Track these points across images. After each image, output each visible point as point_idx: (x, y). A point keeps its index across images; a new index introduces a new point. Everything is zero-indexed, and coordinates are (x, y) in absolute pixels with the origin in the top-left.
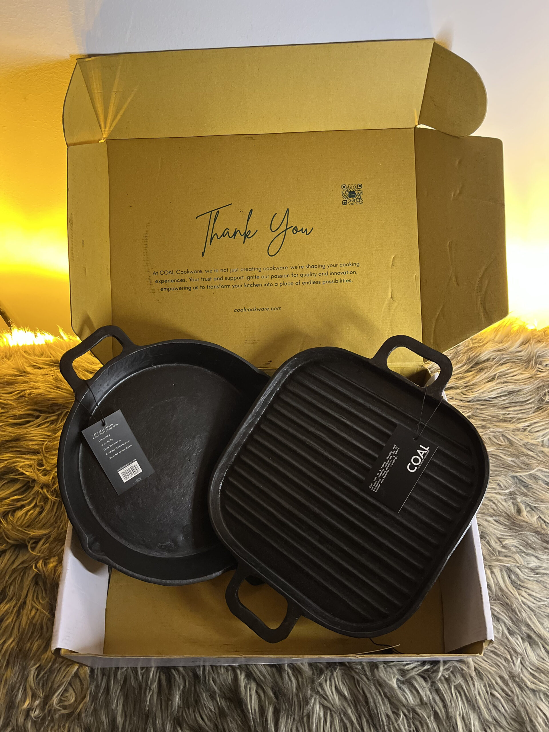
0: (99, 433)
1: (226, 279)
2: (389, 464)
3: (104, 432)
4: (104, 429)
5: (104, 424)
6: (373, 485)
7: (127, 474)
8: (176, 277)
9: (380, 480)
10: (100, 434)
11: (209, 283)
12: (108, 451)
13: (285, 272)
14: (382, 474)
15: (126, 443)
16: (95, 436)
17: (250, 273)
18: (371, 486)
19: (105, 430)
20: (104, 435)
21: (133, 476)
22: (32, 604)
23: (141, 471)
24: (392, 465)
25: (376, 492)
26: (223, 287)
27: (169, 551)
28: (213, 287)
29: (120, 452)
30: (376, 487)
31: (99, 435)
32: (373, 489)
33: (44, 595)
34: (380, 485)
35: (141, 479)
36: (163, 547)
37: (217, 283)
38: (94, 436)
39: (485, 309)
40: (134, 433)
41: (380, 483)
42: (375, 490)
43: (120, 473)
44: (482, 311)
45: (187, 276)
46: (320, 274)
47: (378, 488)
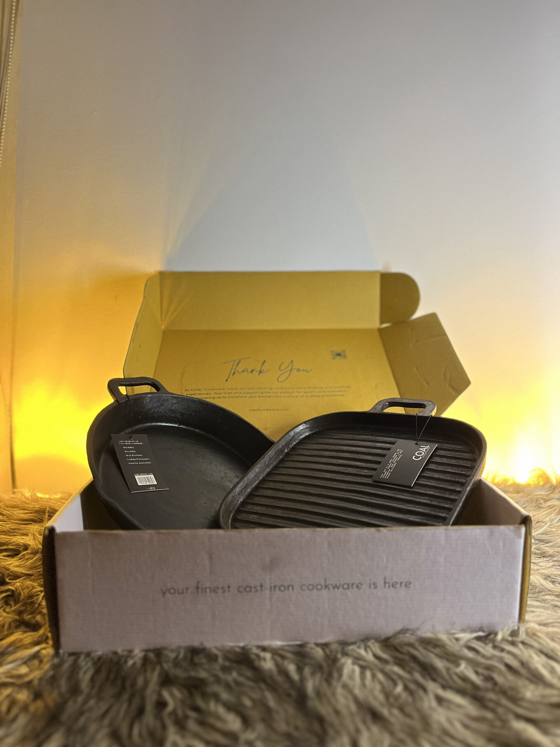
0: (125, 442)
1: (244, 393)
2: (396, 460)
5: (131, 438)
6: (383, 475)
7: (142, 479)
8: (203, 392)
9: (390, 470)
11: (230, 395)
12: (129, 458)
13: (291, 390)
14: (391, 466)
15: (146, 459)
16: (122, 442)
17: (263, 391)
18: (382, 476)
19: (130, 442)
20: (129, 445)
21: (148, 484)
23: (156, 483)
24: (398, 460)
25: (387, 478)
26: (241, 397)
28: (232, 397)
30: (387, 475)
31: (125, 444)
32: (384, 477)
34: (390, 473)
35: (154, 489)
37: (237, 395)
38: (120, 442)
39: (453, 388)
42: (387, 477)
43: (136, 477)
44: (451, 390)
45: (212, 392)
46: (319, 392)
47: (389, 475)
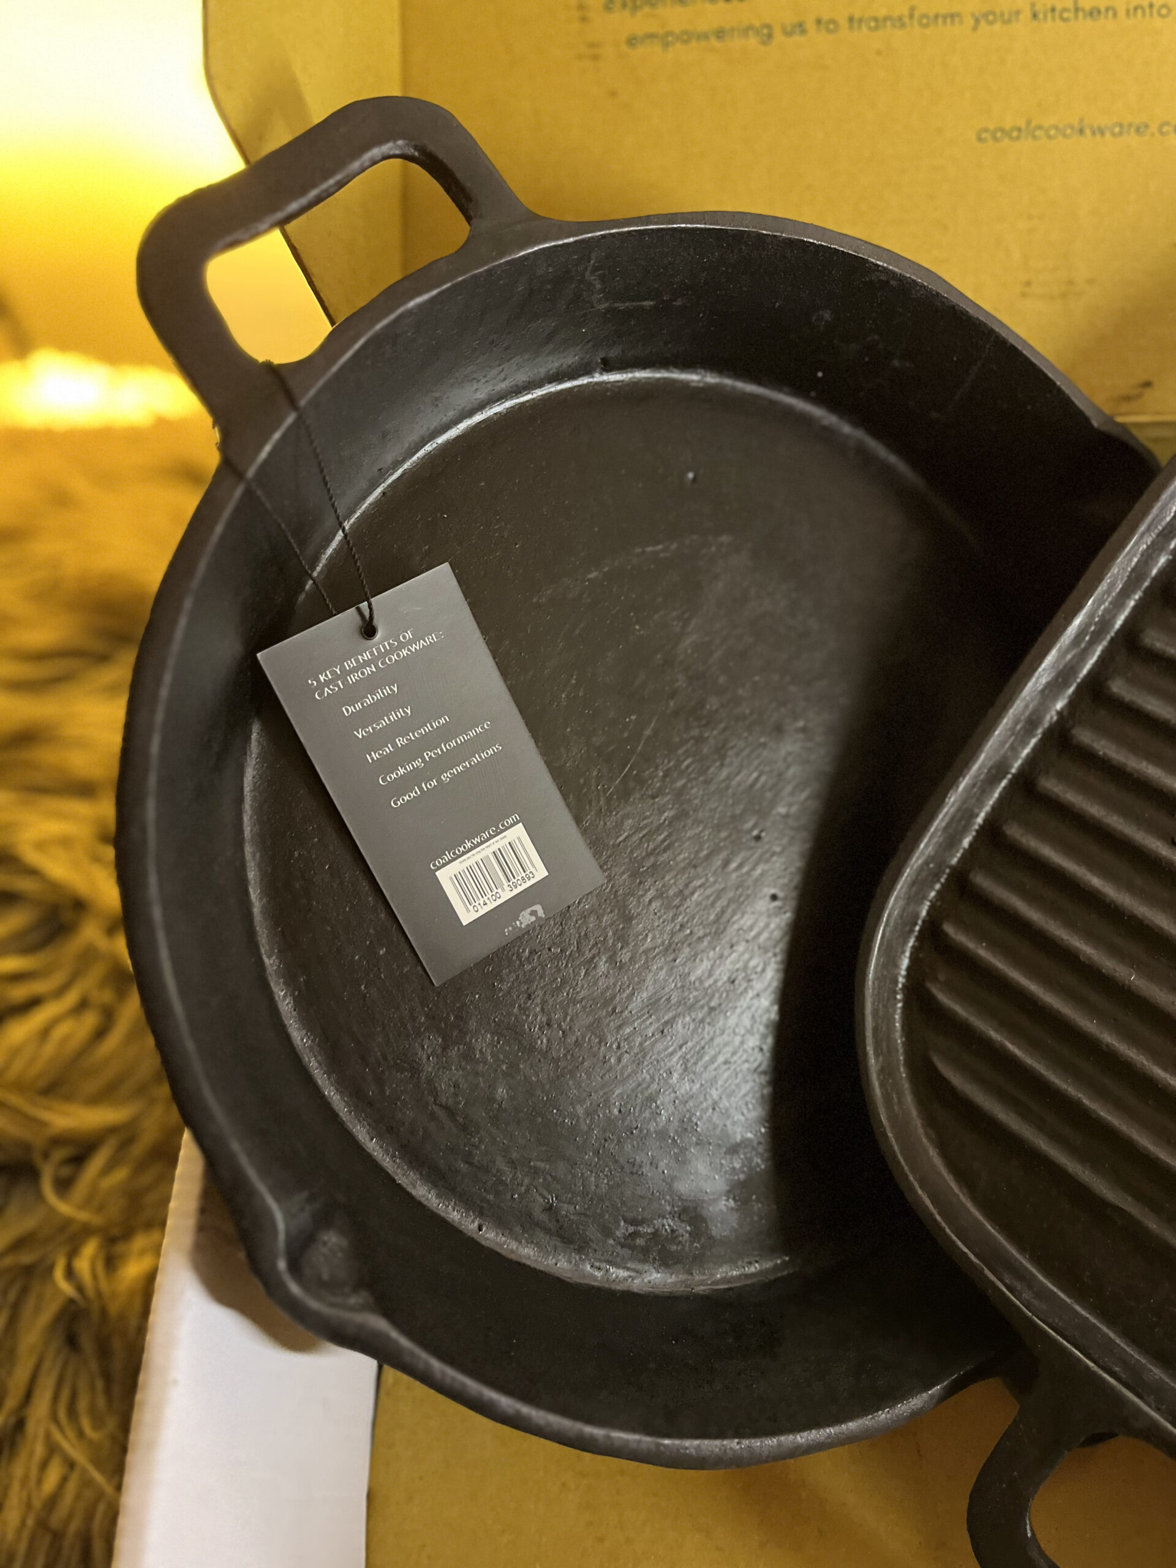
0: (346, 673)
3: (367, 671)
4: (367, 656)
5: (368, 630)
7: (476, 882)
10: (352, 679)
12: (388, 764)
15: (473, 733)
16: (327, 683)
19: (374, 661)
20: (370, 684)
21: (506, 895)
22: (48, 1436)
23: (541, 873)
27: (666, 1261)
29: (445, 777)
31: (344, 682)
33: (101, 1402)
35: (541, 913)
36: (640, 1242)
38: (321, 686)
40: (511, 689)
43: (445, 876)
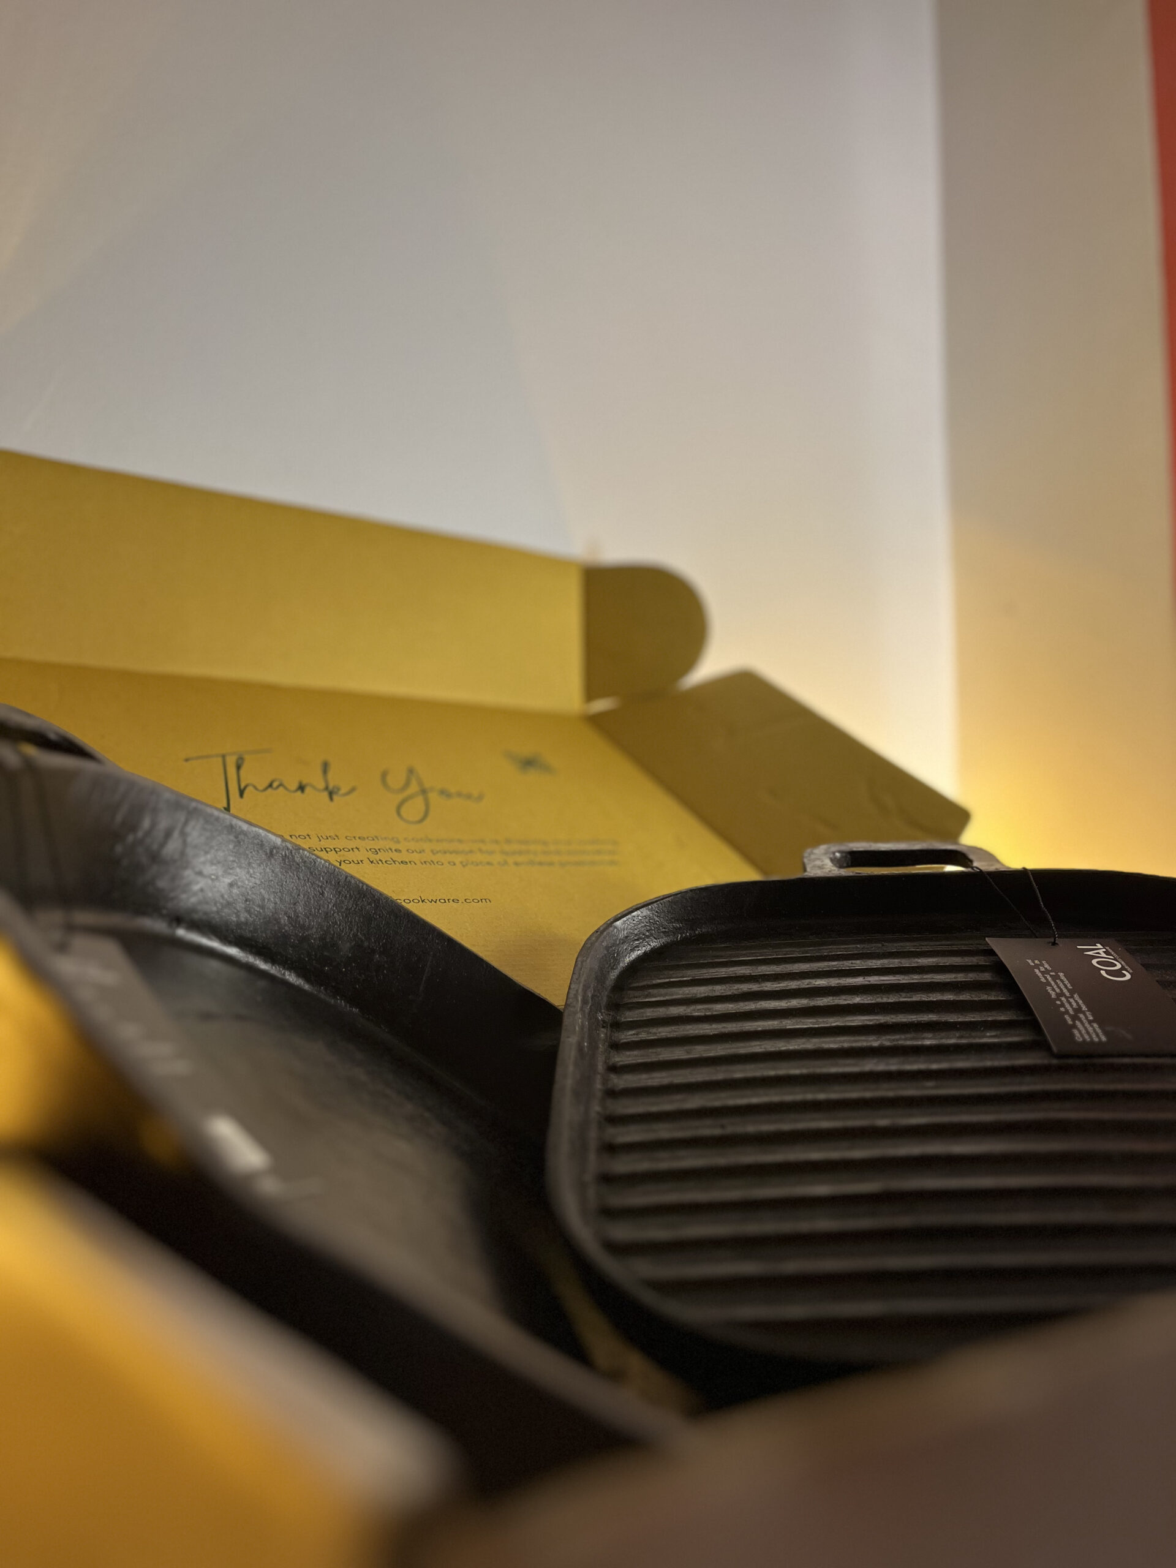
2: (1062, 987)
6: (1080, 1032)
9: (1081, 1016)
13: (458, 846)
14: (1071, 1006)
18: (1079, 1035)
24: (1069, 985)
25: (1104, 1039)
30: (1090, 1030)
32: (1090, 1036)
34: (1095, 1025)
41: (1090, 1022)
42: (1098, 1037)
46: (545, 853)
47: (1098, 1031)
